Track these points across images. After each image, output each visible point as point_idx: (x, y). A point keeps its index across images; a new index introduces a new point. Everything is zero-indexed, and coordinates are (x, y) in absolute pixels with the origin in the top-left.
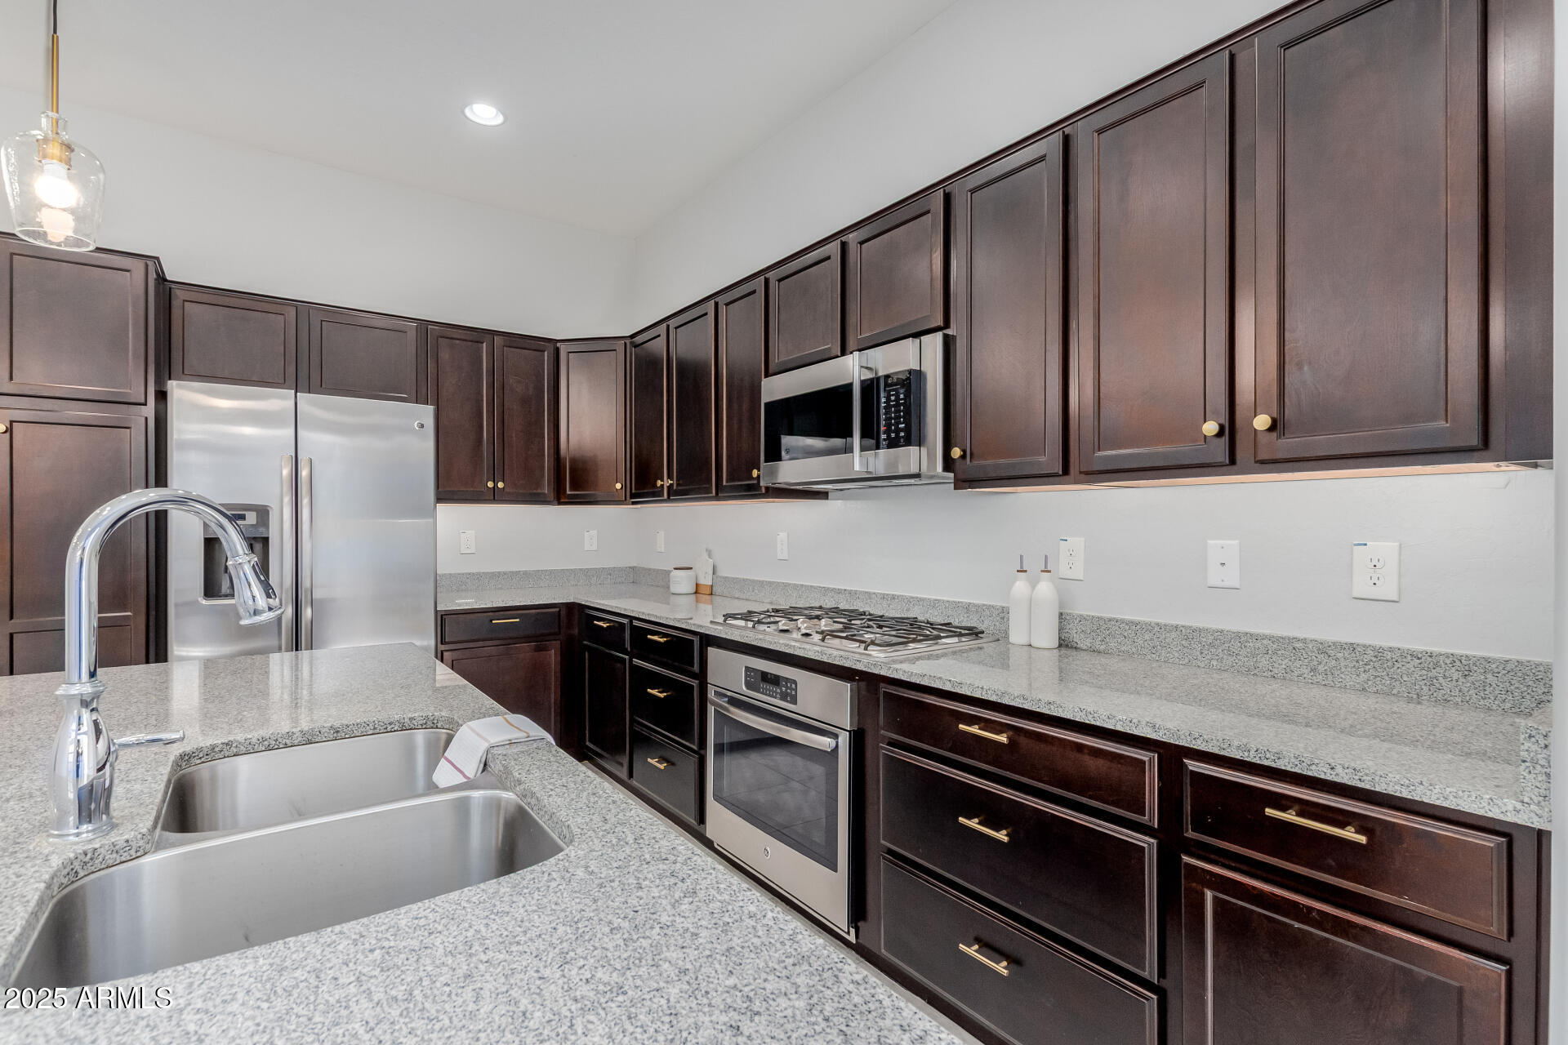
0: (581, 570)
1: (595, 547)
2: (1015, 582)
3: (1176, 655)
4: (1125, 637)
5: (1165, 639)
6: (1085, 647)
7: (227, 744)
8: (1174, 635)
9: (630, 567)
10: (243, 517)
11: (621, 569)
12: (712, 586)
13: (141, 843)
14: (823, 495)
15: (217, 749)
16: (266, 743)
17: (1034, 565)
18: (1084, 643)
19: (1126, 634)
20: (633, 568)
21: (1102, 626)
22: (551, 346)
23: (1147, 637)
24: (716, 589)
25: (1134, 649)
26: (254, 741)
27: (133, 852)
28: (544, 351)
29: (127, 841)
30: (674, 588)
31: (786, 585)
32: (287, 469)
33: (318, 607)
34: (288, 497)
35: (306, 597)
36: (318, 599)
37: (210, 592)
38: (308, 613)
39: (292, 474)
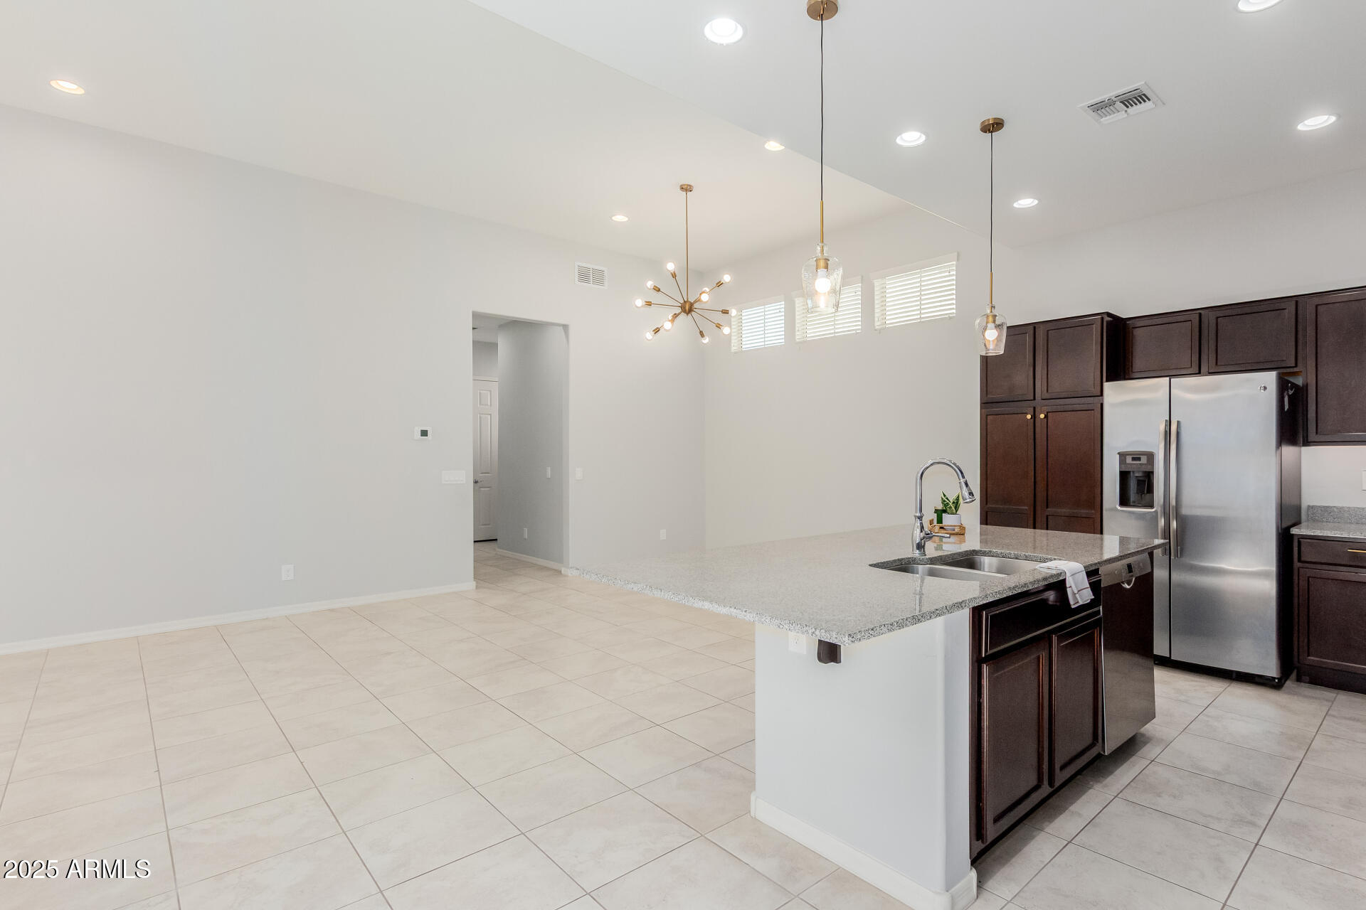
7: (990, 552)
13: (926, 561)
15: (987, 553)
16: (1003, 556)
26: (999, 553)
27: (924, 562)
29: (923, 559)
32: (1162, 427)
33: (1182, 521)
34: (1162, 445)
35: (1173, 510)
36: (1184, 515)
37: (1124, 501)
38: (1174, 524)
39: (1166, 432)
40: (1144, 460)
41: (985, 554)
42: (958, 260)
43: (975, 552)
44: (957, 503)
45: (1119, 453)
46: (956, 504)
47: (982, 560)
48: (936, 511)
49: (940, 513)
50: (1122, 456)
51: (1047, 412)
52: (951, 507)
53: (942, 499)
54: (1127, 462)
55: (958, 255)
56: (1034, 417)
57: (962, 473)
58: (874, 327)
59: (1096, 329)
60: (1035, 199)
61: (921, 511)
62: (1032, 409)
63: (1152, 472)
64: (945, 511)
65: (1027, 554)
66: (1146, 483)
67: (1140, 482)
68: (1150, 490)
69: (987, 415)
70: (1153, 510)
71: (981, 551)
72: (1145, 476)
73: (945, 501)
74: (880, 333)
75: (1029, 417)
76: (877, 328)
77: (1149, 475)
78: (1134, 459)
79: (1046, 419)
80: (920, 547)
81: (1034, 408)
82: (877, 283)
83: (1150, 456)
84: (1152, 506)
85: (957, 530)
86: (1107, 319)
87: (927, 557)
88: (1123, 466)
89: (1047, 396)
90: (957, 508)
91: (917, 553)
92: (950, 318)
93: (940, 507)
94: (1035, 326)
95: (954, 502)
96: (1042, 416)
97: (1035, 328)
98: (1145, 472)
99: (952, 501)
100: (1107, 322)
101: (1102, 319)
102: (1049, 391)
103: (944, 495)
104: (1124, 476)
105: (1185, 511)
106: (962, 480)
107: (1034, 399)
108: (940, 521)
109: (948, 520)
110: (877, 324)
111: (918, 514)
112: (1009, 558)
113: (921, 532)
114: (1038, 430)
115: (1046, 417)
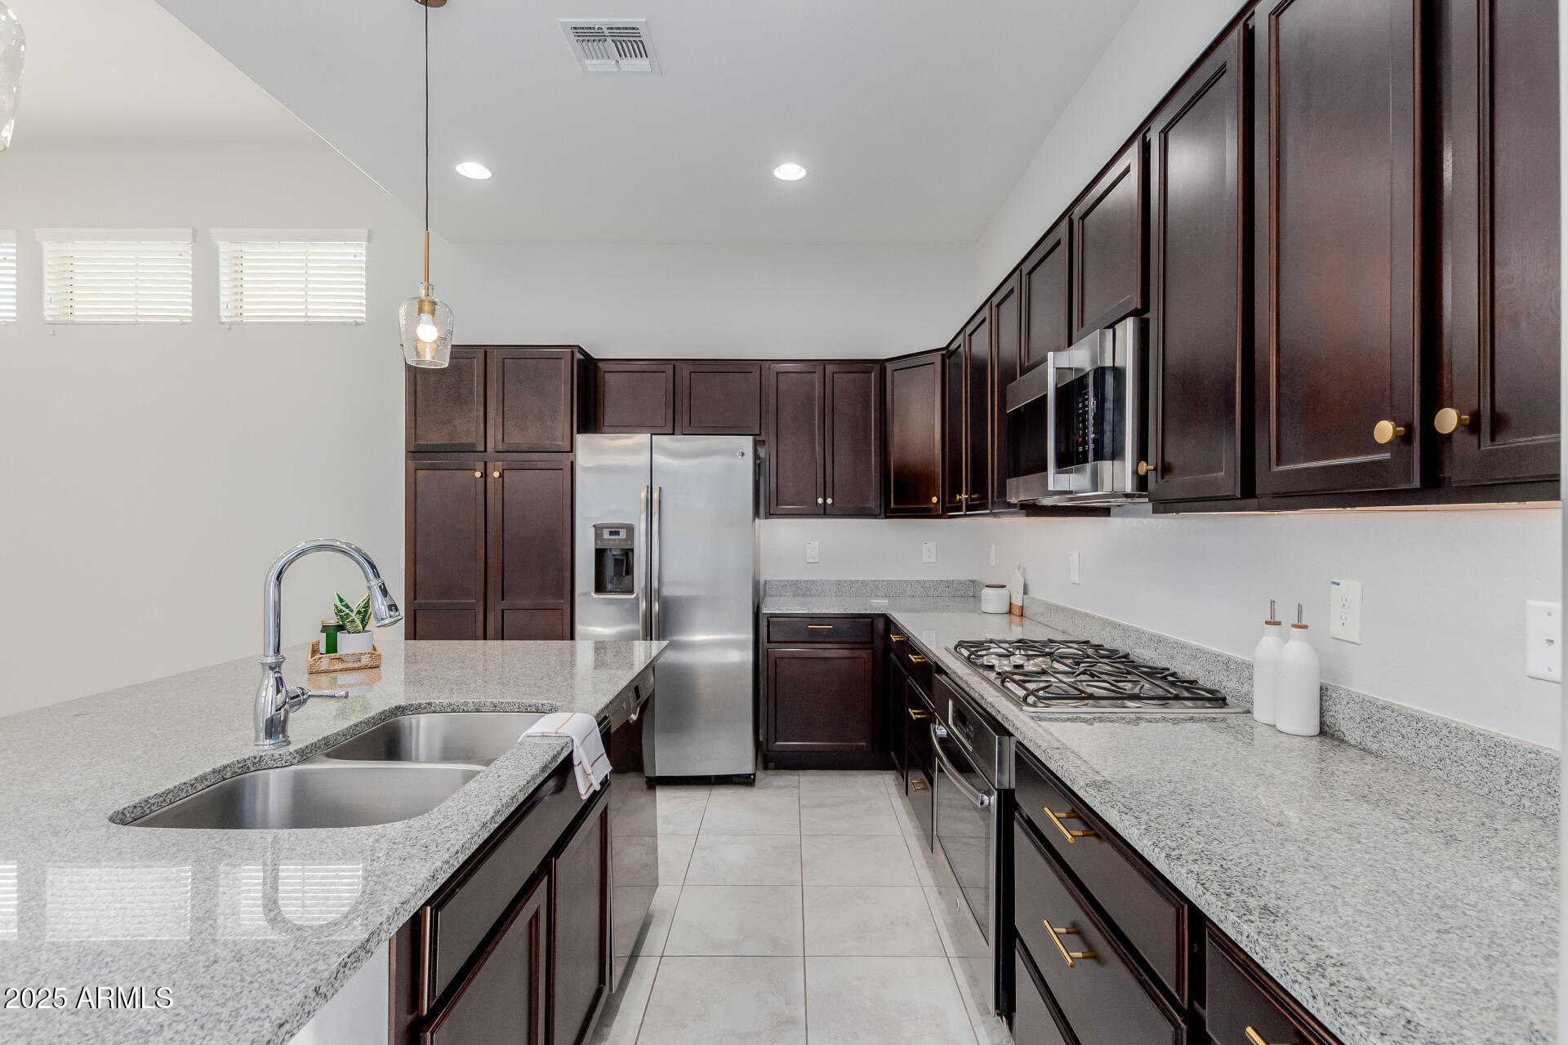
0: (918, 581)
1: (933, 559)
2: (1262, 637)
3: (1472, 778)
4: (1403, 737)
5: (1456, 749)
6: (1353, 742)
7: (429, 704)
8: (1468, 745)
9: (970, 581)
10: (617, 533)
11: (960, 583)
12: (1023, 606)
13: (289, 758)
14: (1105, 512)
15: (422, 706)
16: (452, 707)
17: (1287, 615)
18: (1353, 736)
19: (1404, 732)
20: (973, 582)
21: (1376, 714)
22: (878, 367)
23: (1432, 741)
24: (1027, 612)
25: (1414, 757)
26: (445, 704)
27: (283, 762)
28: (871, 373)
29: (280, 755)
30: (986, 607)
31: (1075, 612)
32: (643, 495)
33: (666, 604)
34: (643, 516)
35: (655, 595)
36: (666, 596)
37: (600, 588)
38: (656, 607)
39: (647, 499)
40: (623, 534)
41: (418, 709)
42: (369, 241)
43: (399, 710)
44: (366, 612)
45: (594, 526)
46: (364, 613)
47: (414, 722)
48: (325, 628)
49: (332, 633)
50: (598, 529)
51: (503, 470)
52: (353, 621)
53: (337, 607)
54: (604, 537)
55: (370, 232)
56: (485, 475)
57: (373, 567)
58: (220, 318)
59: (565, 366)
60: (488, 168)
61: (277, 650)
62: (482, 464)
63: (632, 550)
64: (341, 628)
65: (495, 701)
66: (625, 562)
67: (617, 562)
68: (629, 570)
69: (416, 470)
70: (633, 596)
71: (412, 705)
72: (623, 555)
73: (341, 611)
74: (230, 328)
75: (478, 474)
76: (223, 320)
77: (628, 553)
78: (611, 533)
79: (501, 479)
80: (275, 728)
81: (486, 463)
82: (224, 248)
83: (630, 530)
84: (631, 591)
85: (365, 661)
86: (579, 356)
87: (292, 748)
88: (599, 542)
89: (500, 447)
90: (364, 622)
91: (267, 747)
92: (357, 324)
93: (333, 621)
94: (486, 350)
95: (359, 612)
96: (496, 474)
97: (486, 352)
98: (622, 550)
99: (355, 612)
100: (579, 361)
101: (573, 352)
102: (506, 442)
103: (341, 600)
104: (600, 554)
105: (667, 591)
106: (374, 583)
107: (485, 451)
108: (332, 647)
109: (348, 643)
110: (225, 314)
111: (271, 660)
112: (464, 711)
113: (278, 691)
114: (490, 494)
115: (501, 475)
